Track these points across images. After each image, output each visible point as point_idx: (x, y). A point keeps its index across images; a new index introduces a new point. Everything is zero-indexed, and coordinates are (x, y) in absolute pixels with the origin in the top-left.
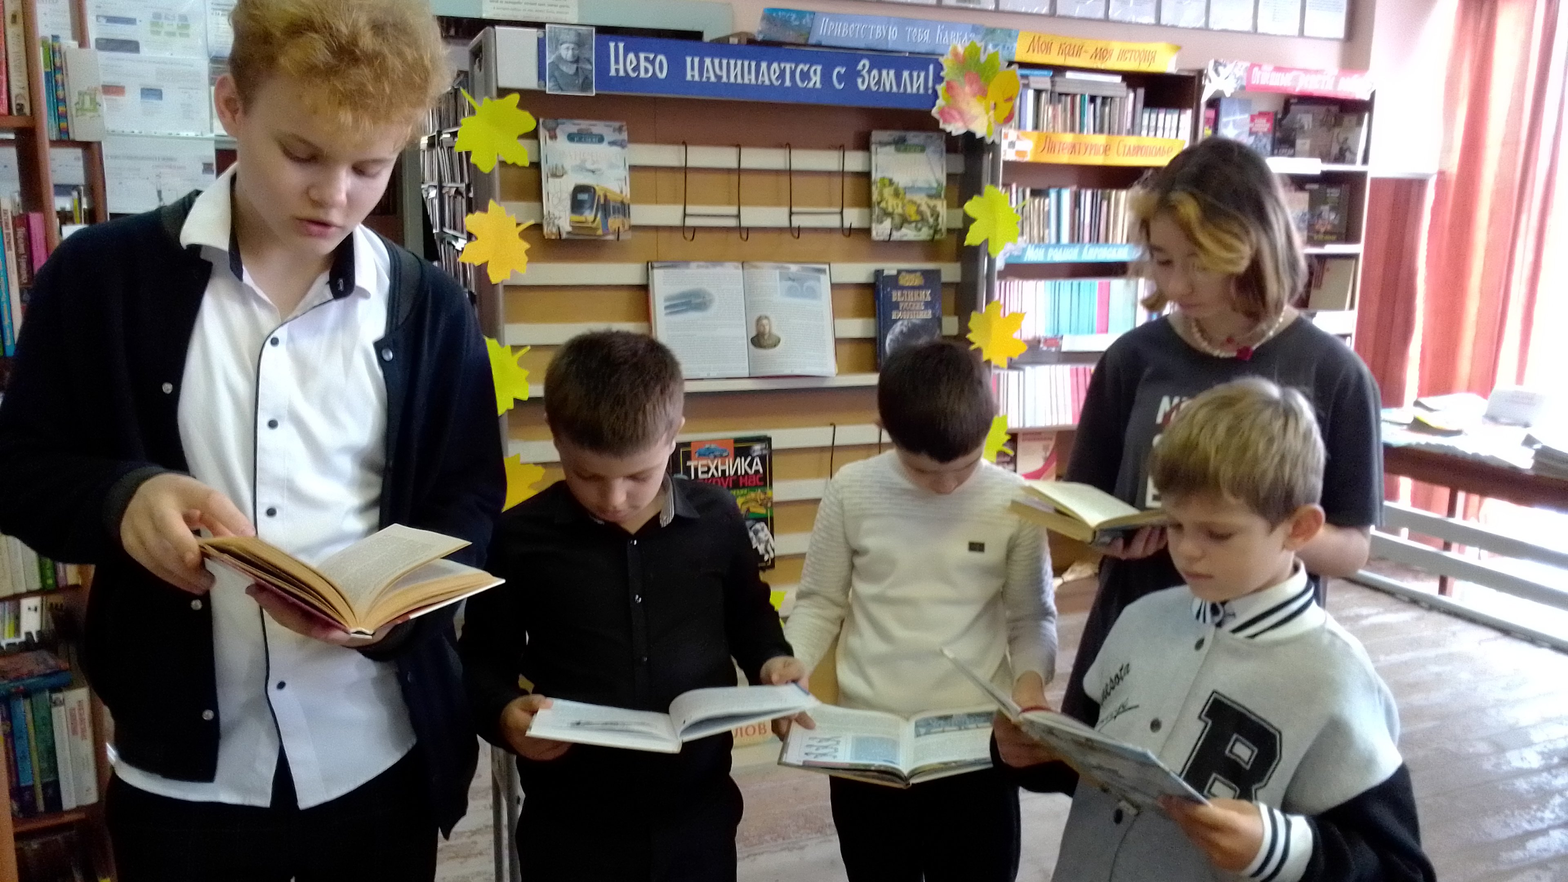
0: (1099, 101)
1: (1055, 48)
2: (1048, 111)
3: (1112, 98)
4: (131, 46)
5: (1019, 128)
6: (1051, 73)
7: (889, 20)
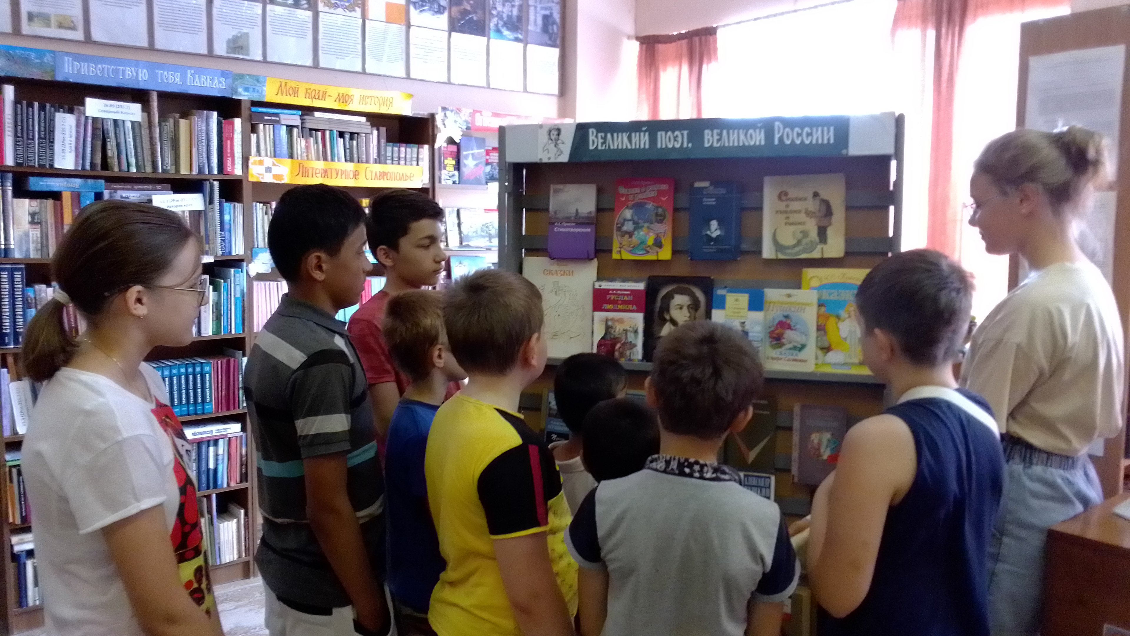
0: (347, 136)
1: (302, 93)
2: (300, 144)
3: (358, 134)
5: (275, 156)
6: (300, 113)
7: (138, 64)
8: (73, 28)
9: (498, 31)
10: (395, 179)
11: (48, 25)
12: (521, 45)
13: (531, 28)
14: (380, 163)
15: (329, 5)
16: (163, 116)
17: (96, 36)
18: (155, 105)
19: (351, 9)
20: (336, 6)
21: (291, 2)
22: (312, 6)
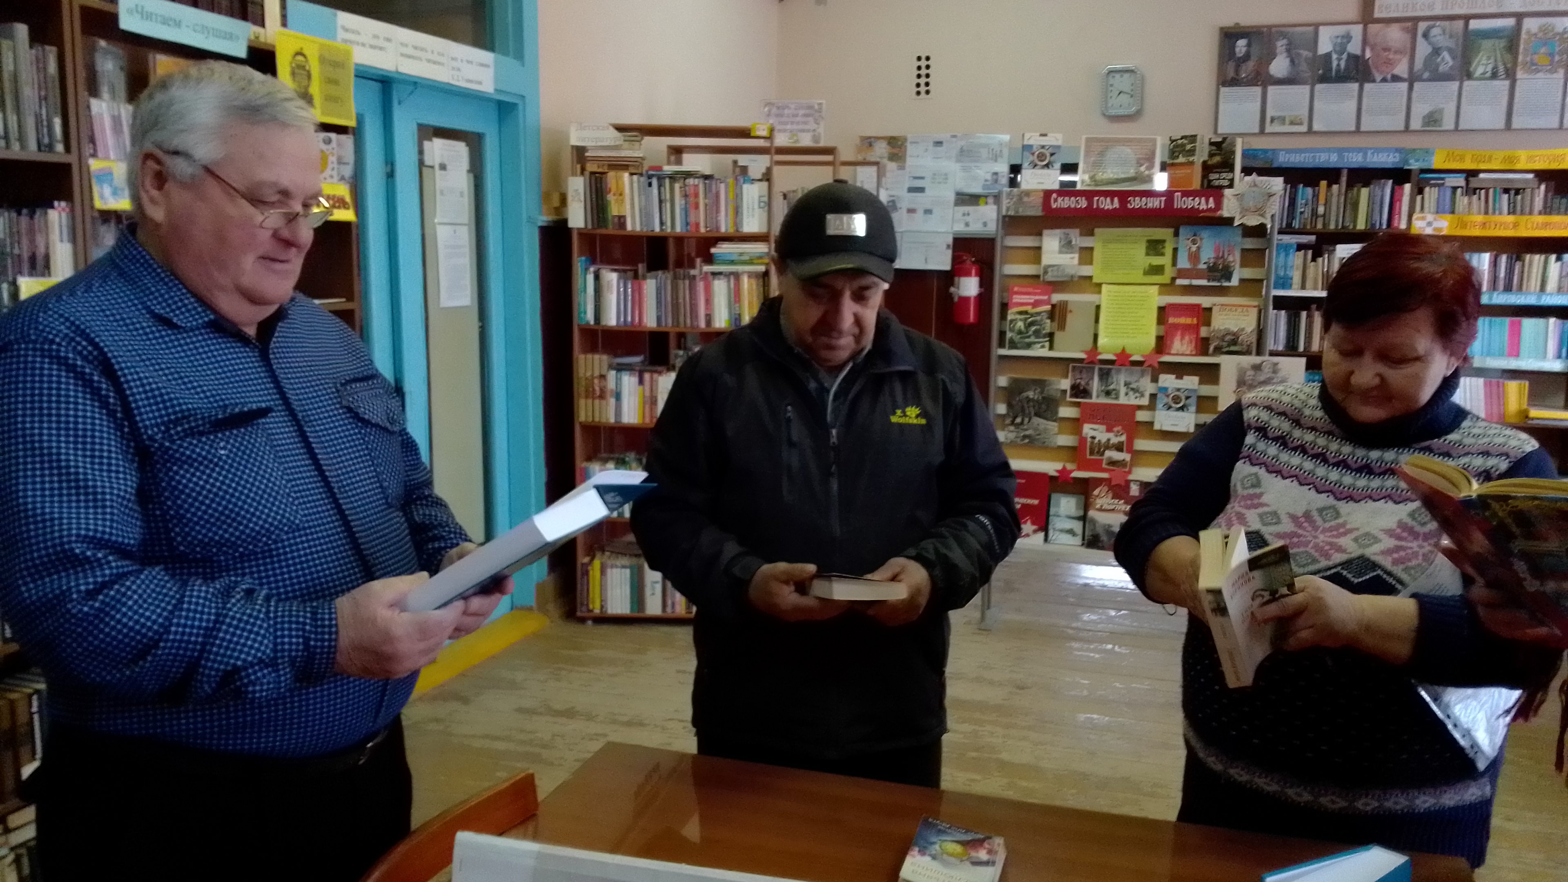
0: (1512, 192)
1: (1468, 158)
2: (1462, 201)
3: (1524, 189)
5: (1437, 212)
6: (1464, 175)
7: (1329, 150)
8: (1301, 124)
10: (1560, 228)
11: (1284, 124)
14: (1545, 214)
15: (1530, 71)
16: (1350, 185)
17: (1316, 127)
18: (1344, 179)
19: (1553, 71)
20: (1538, 71)
21: (1488, 75)
22: (1511, 75)
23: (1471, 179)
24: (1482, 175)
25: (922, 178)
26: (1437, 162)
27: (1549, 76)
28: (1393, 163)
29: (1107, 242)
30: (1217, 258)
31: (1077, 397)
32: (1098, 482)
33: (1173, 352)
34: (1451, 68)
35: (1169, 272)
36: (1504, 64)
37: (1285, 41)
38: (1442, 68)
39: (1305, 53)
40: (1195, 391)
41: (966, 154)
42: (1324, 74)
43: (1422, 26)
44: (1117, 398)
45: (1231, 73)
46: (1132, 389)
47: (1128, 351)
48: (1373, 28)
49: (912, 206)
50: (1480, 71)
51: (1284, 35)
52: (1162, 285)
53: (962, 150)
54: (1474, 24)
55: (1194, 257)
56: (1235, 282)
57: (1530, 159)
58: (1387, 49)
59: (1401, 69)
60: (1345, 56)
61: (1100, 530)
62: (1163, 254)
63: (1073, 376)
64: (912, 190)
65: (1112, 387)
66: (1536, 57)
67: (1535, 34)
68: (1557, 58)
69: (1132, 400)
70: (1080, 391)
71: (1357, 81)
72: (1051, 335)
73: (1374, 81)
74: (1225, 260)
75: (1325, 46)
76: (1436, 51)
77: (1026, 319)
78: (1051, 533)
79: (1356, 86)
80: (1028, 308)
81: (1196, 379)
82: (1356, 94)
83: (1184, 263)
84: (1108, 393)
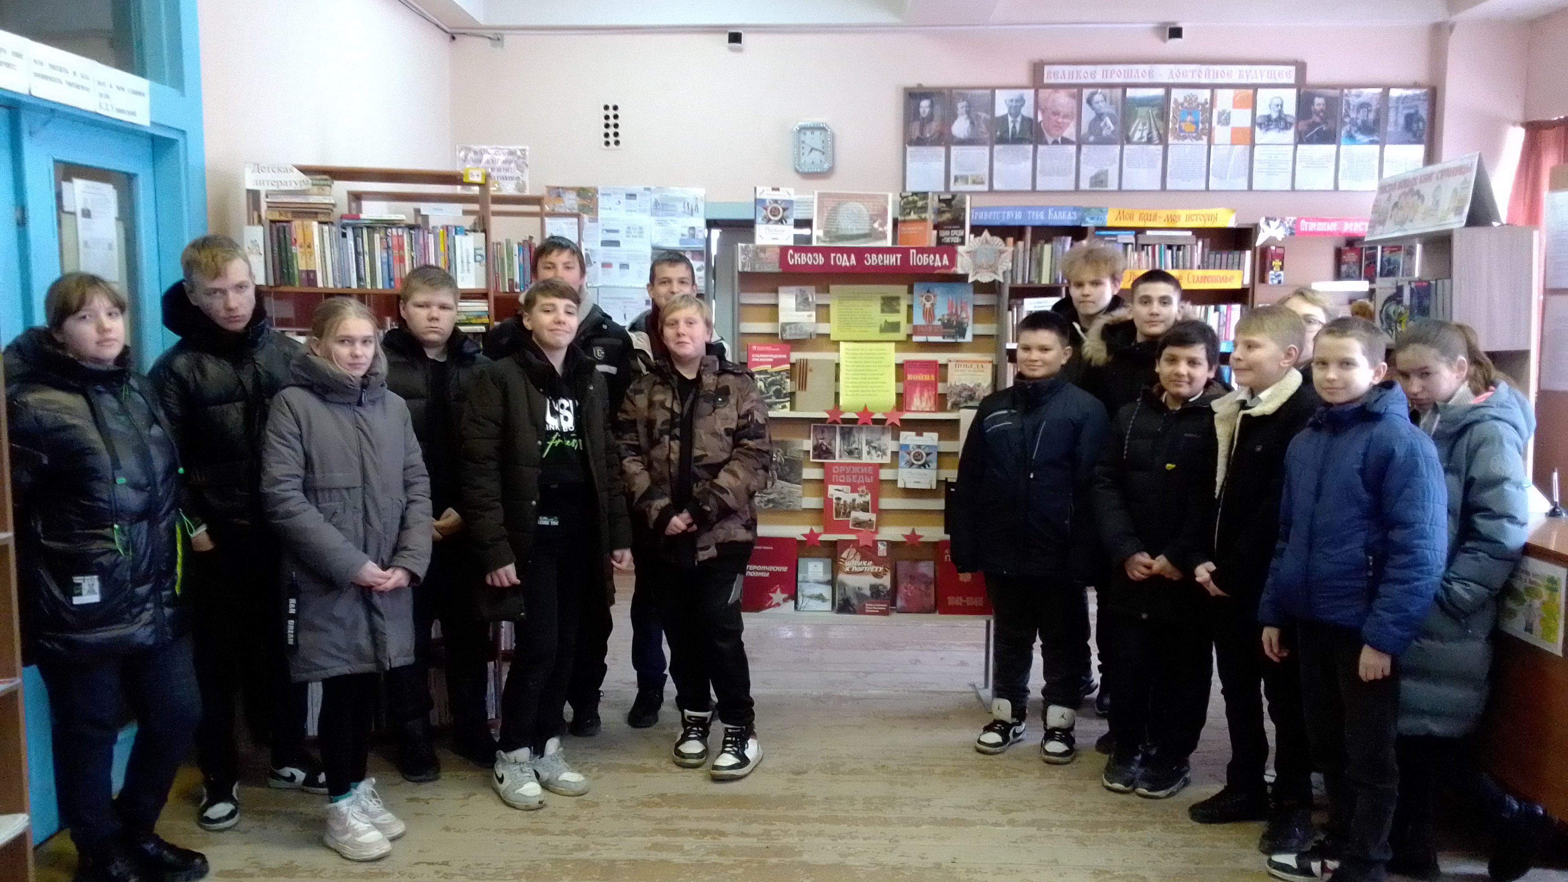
0: (1175, 249)
1: (1136, 216)
3: (1185, 245)
4: (616, 243)
6: (1134, 233)
7: (1015, 208)
8: (982, 183)
9: (1351, 137)
10: (1216, 281)
11: (967, 183)
12: (1377, 148)
13: (1390, 129)
14: (1203, 268)
15: (1178, 137)
16: (1034, 242)
17: (996, 186)
18: (1028, 236)
19: (1198, 138)
20: (1185, 138)
21: (1145, 140)
22: (1163, 140)
23: (1139, 236)
24: (1149, 233)
25: (616, 231)
26: (1110, 221)
27: (1195, 142)
28: (1072, 221)
29: (842, 298)
30: (951, 314)
31: (820, 458)
32: (847, 544)
33: (913, 409)
34: (1113, 132)
35: (905, 329)
36: (1158, 130)
37: (964, 103)
38: (1105, 133)
39: (983, 115)
40: (935, 447)
41: (661, 208)
42: (1001, 136)
43: (1086, 92)
44: (860, 457)
45: (916, 133)
46: (875, 448)
47: (870, 410)
48: (1043, 93)
49: (607, 260)
50: (1137, 135)
51: (964, 97)
52: (897, 342)
53: (656, 203)
54: (1130, 92)
55: (929, 314)
56: (968, 338)
57: (1189, 218)
58: (1056, 113)
59: (1070, 132)
60: (1019, 119)
61: (850, 594)
62: (898, 311)
63: (815, 436)
64: (605, 243)
65: (854, 446)
66: (1183, 124)
67: (1182, 105)
68: (1201, 126)
69: (876, 460)
70: (822, 452)
71: (1030, 142)
72: (792, 395)
73: (1046, 143)
74: (958, 316)
75: (1001, 109)
76: (1099, 117)
77: (765, 379)
78: (800, 599)
79: (1030, 147)
80: (768, 367)
81: (935, 435)
82: (1031, 155)
83: (919, 319)
84: (850, 453)
